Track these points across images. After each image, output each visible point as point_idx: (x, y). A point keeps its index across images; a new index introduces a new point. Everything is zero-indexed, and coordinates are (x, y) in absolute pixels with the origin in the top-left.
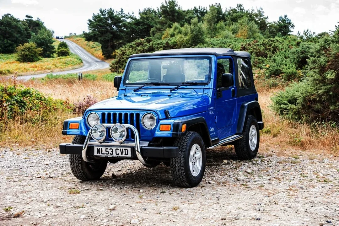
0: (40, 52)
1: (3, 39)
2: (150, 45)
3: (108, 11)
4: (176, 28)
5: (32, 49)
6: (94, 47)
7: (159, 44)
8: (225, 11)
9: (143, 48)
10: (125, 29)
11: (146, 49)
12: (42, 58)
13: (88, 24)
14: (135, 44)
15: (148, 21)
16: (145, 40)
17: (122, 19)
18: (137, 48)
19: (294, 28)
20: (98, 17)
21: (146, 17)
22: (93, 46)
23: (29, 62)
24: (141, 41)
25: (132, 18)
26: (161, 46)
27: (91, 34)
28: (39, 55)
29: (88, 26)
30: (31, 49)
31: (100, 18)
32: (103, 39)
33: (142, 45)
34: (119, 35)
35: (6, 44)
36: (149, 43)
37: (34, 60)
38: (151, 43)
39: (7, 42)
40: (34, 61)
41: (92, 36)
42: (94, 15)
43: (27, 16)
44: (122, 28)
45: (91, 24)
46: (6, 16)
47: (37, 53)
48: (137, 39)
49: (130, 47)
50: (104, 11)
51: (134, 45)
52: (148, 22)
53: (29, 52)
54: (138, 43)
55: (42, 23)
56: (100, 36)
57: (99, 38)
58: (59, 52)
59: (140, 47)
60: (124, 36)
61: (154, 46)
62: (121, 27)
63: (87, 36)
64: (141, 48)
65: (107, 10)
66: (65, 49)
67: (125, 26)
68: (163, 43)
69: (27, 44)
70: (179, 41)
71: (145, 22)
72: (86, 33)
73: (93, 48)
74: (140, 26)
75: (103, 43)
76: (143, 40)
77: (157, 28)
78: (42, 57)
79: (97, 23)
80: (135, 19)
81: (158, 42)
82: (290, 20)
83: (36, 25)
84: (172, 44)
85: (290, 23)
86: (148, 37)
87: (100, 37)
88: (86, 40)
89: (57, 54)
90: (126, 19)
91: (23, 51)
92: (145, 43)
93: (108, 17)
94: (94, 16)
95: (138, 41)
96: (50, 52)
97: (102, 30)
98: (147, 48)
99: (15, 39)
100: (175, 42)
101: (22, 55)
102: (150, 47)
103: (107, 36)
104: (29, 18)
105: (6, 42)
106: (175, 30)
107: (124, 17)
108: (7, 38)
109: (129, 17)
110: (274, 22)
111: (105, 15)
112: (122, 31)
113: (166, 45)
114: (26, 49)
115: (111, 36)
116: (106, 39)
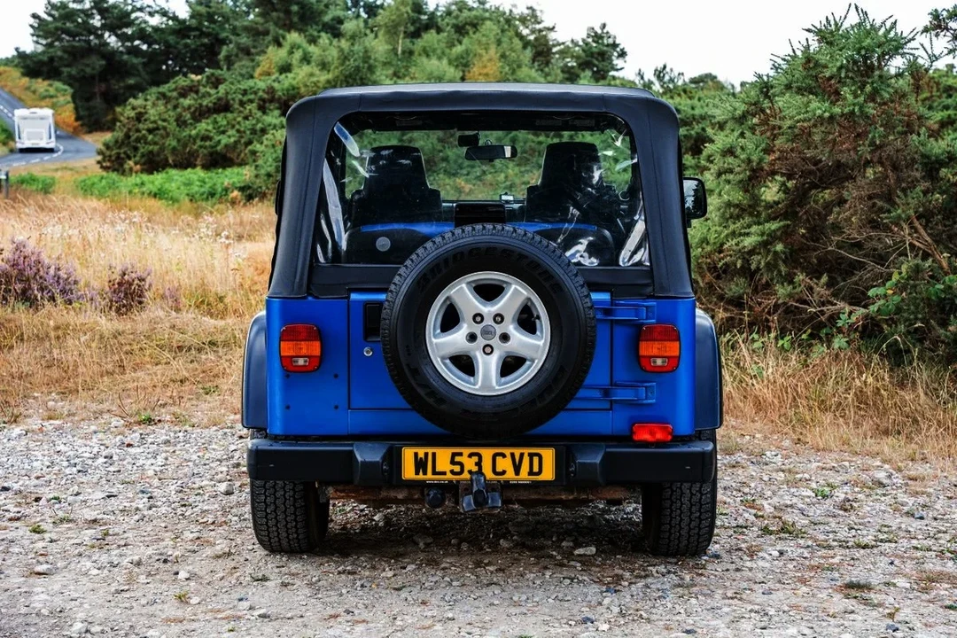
2: (220, 94)
4: (294, 47)
6: (52, 97)
7: (245, 92)
8: (435, 6)
9: (199, 101)
10: (145, 47)
11: (207, 106)
13: (31, 26)
14: (175, 90)
15: (212, 26)
16: (204, 80)
17: (133, 16)
18: (182, 100)
19: (627, 58)
21: (208, 13)
22: (47, 93)
24: (192, 81)
25: (164, 13)
26: (252, 97)
27: (41, 57)
29: (31, 31)
31: (67, 10)
32: (78, 73)
33: (197, 92)
34: (125, 63)
36: (216, 88)
38: (222, 88)
41: (41, 63)
44: (137, 42)
45: (41, 28)
48: (181, 76)
49: (158, 99)
51: (170, 91)
52: (213, 29)
54: (183, 88)
56: (66, 63)
57: (65, 70)
59: (189, 97)
60: (140, 67)
61: (230, 97)
62: (131, 38)
63: (28, 62)
64: (192, 102)
67: (142, 35)
68: (259, 89)
70: (306, 86)
71: (204, 29)
72: (24, 52)
73: (47, 100)
74: (189, 38)
75: (77, 85)
76: (199, 77)
77: (238, 45)
79: (59, 24)
80: (175, 18)
81: (242, 87)
82: (615, 37)
84: (285, 92)
85: (615, 45)
86: (211, 71)
87: (66, 66)
88: (24, 75)
90: (148, 18)
92: (204, 86)
93: (92, 8)
95: (181, 81)
97: (73, 47)
98: (211, 102)
100: (294, 88)
102: (220, 99)
103: (88, 65)
106: (291, 53)
107: (141, 9)
109: (157, 12)
110: (572, 41)
112: (135, 51)
113: (266, 96)
115: (101, 66)
116: (85, 72)
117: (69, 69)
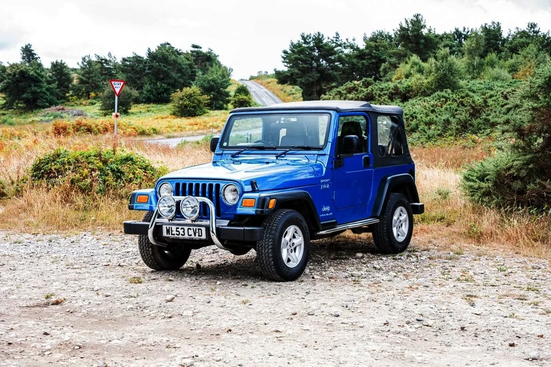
0: (206, 102)
1: (155, 81)
2: (369, 91)
3: (314, 37)
4: (415, 64)
5: (195, 97)
6: (293, 94)
7: (382, 90)
9: (358, 95)
10: (340, 66)
11: (361, 98)
12: (208, 111)
13: (283, 57)
14: (345, 89)
15: (377, 52)
16: (362, 83)
17: (336, 49)
18: (349, 95)
20: (297, 47)
21: (375, 45)
22: (290, 92)
23: (189, 116)
24: (355, 84)
25: (352, 47)
26: (385, 92)
27: (287, 74)
28: (205, 106)
29: (283, 60)
30: (192, 96)
31: (301, 48)
32: (305, 81)
33: (357, 90)
34: (330, 75)
35: (159, 89)
36: (367, 87)
37: (197, 113)
38: (370, 88)
39: (161, 86)
40: (197, 116)
41: (287, 77)
42: (292, 43)
43: (194, 46)
44: (336, 64)
45: (288, 57)
46: (163, 45)
47: (202, 103)
48: (350, 82)
49: (336, 94)
50: (307, 36)
51: (343, 90)
52: (378, 54)
53: (190, 101)
54: (349, 88)
55: (216, 56)
56: (299, 76)
57: (299, 80)
58: (235, 100)
59: (352, 93)
60: (338, 77)
61: (374, 92)
62: (334, 61)
63: (281, 76)
64: (354, 96)
65: (312, 36)
66: (245, 97)
67: (340, 59)
68: (390, 88)
69: (188, 88)
70: (416, 85)
71: (373, 54)
72: (279, 71)
73: (291, 96)
74: (365, 60)
75: (304, 87)
76: (359, 82)
77: (390, 63)
78: (208, 109)
79: (297, 56)
80: (358, 49)
81: (381, 87)
83: (205, 60)
84: (404, 89)
86: (366, 79)
87: (299, 78)
88: (278, 83)
89: (232, 104)
90: (344, 50)
91: (182, 99)
92: (361, 87)
93: (314, 46)
94: (292, 45)
95: (350, 85)
96: (222, 101)
97: (303, 67)
98: (363, 95)
99: (173, 81)
100: (409, 87)
101: (180, 106)
102: (368, 94)
103: (311, 77)
104: (196, 49)
105: (159, 87)
106: (412, 67)
107: (340, 45)
108: (162, 80)
109: (348, 46)
111: (309, 43)
112: (335, 68)
113: (393, 91)
114: (186, 97)
115: (317, 77)
116: (309, 81)
117: (300, 79)
